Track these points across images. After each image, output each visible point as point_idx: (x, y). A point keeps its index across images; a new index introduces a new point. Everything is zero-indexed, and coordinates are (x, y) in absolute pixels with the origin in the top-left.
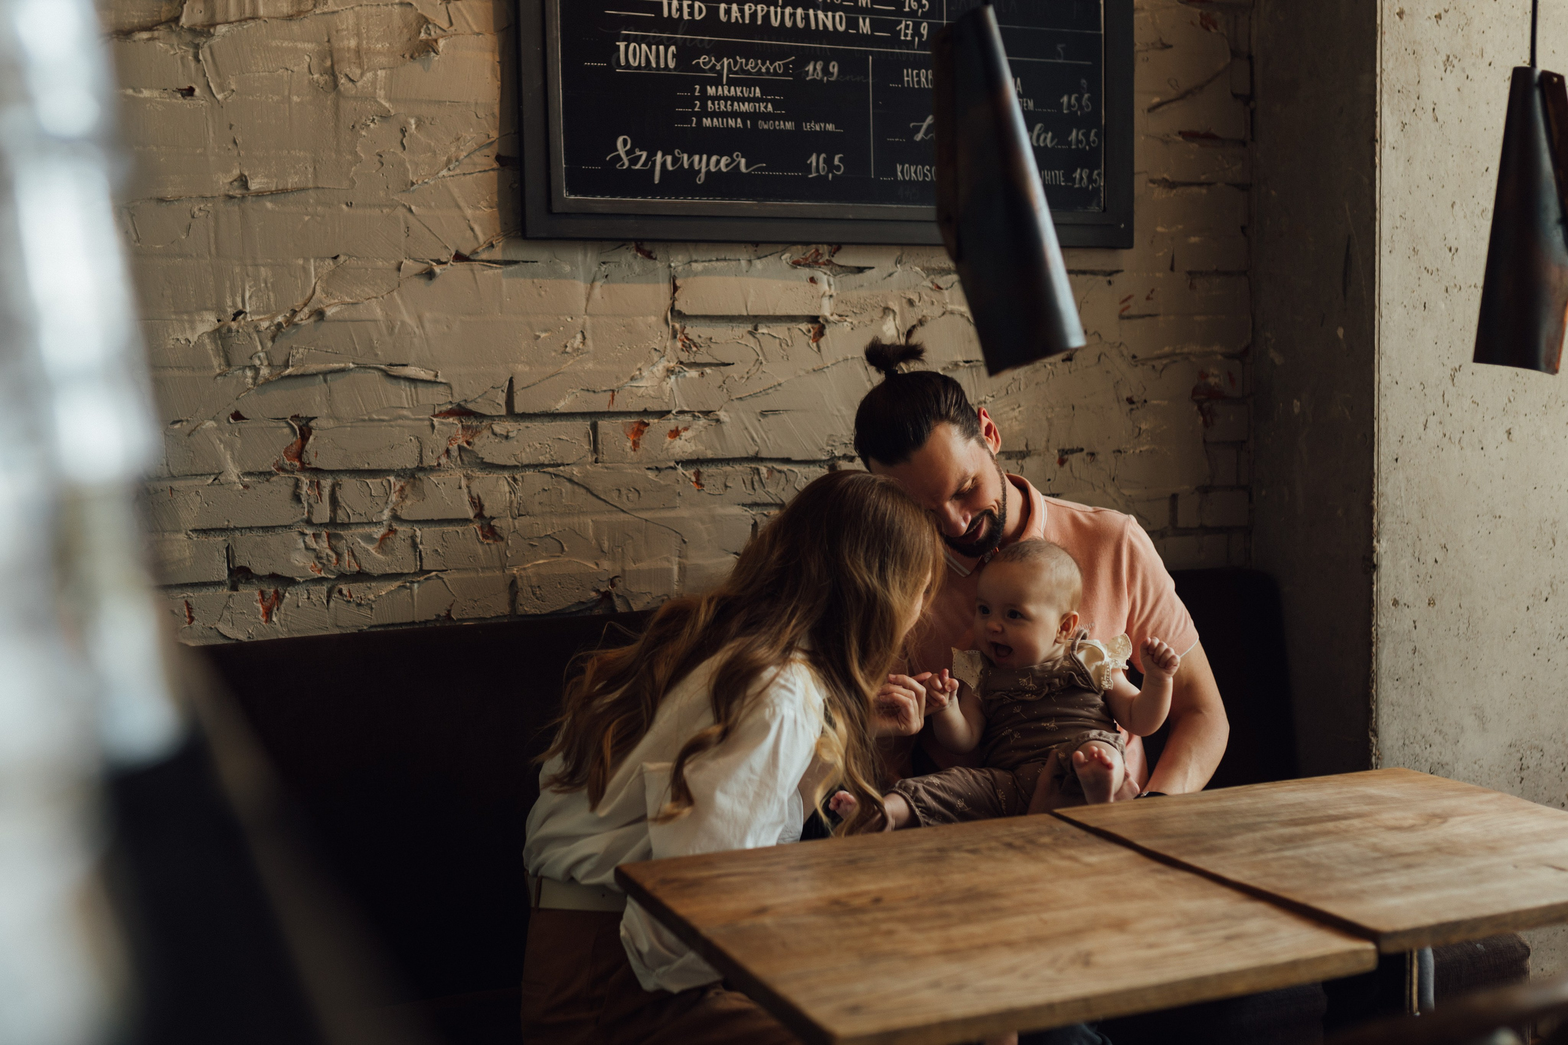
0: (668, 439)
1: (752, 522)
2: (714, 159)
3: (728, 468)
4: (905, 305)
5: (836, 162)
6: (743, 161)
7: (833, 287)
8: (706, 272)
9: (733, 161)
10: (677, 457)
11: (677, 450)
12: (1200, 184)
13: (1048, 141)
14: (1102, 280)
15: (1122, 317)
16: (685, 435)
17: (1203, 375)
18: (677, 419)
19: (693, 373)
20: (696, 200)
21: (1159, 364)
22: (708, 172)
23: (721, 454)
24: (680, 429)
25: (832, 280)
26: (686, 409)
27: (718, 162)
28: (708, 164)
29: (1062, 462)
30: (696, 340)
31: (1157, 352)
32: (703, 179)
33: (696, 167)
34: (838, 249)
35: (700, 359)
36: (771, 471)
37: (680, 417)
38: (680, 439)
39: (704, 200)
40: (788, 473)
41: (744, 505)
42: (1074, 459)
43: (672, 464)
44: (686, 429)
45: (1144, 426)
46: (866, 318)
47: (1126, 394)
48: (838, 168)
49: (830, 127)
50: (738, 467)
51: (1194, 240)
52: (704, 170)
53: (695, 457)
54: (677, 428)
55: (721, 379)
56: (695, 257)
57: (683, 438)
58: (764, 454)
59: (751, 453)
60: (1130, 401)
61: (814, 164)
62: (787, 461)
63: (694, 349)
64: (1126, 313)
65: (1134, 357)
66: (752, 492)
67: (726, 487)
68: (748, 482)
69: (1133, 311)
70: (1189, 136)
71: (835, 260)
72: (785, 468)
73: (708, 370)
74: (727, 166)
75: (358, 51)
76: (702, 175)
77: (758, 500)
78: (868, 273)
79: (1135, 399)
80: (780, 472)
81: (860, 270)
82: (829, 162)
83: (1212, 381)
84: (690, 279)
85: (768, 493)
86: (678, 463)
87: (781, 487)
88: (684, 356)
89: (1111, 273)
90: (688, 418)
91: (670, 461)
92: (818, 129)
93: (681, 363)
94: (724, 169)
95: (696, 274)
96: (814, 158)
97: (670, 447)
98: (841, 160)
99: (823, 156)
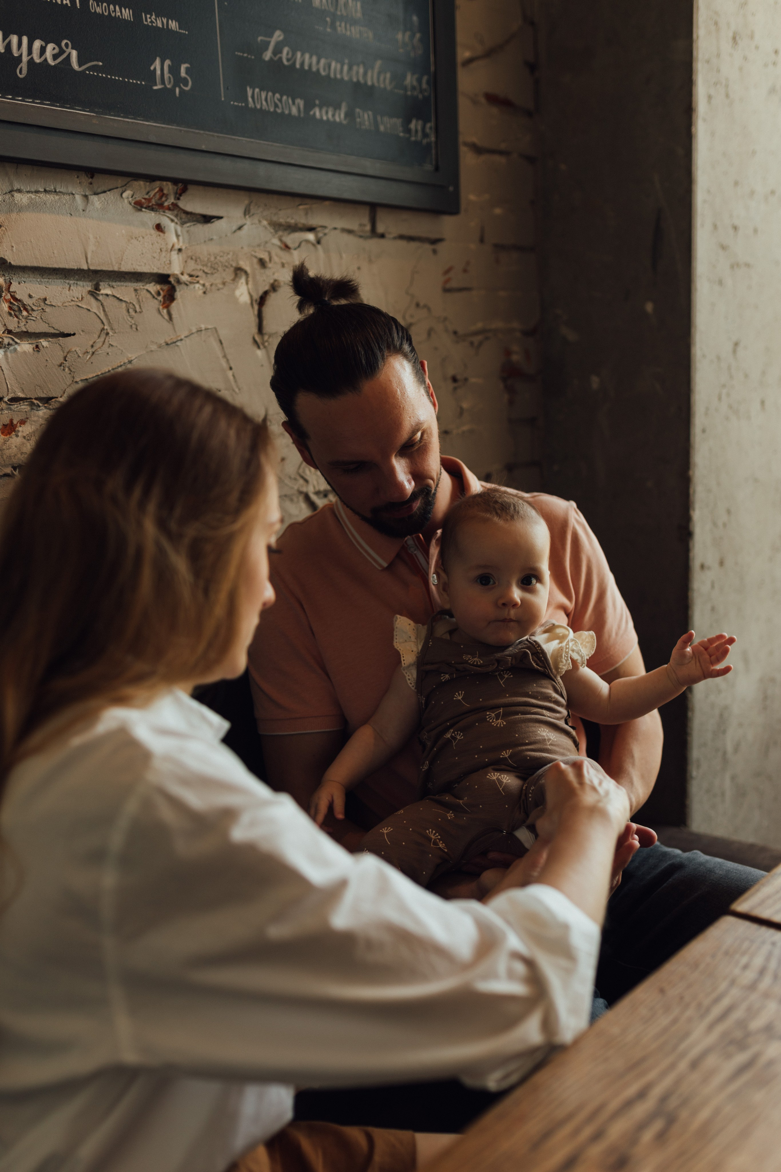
0: (2, 437)
2: (37, 44)
4: (257, 266)
5: (183, 74)
6: (74, 53)
7: (181, 238)
8: (33, 206)
9: (62, 52)
10: (15, 461)
11: (14, 451)
12: (501, 153)
13: (387, 81)
14: (428, 247)
15: (447, 290)
16: (23, 429)
17: (508, 353)
18: (11, 409)
19: (25, 347)
20: (18, 101)
21: (476, 339)
22: (31, 62)
24: (15, 422)
25: (179, 228)
26: (21, 395)
27: (43, 50)
28: (30, 51)
30: (27, 301)
31: (473, 328)
32: (25, 71)
33: (16, 54)
34: (184, 190)
35: (34, 327)
37: (15, 406)
38: (17, 436)
39: (29, 103)
43: (8, 470)
44: (23, 422)
45: (465, 405)
46: (217, 279)
47: (451, 372)
48: (185, 82)
49: (173, 25)
51: (498, 211)
52: (25, 59)
54: (11, 421)
55: (61, 355)
56: (16, 186)
57: (20, 434)
60: (454, 379)
61: (158, 72)
63: (25, 313)
64: (448, 286)
65: (455, 333)
69: (453, 284)
70: (492, 99)
71: (181, 204)
73: (44, 343)
74: (55, 57)
76: (24, 65)
78: (217, 224)
79: (459, 377)
81: (207, 219)
82: (174, 70)
83: (515, 358)
84: (14, 215)
86: (15, 468)
88: (13, 324)
89: (434, 242)
90: (24, 407)
91: (6, 466)
92: (160, 25)
93: (10, 332)
94: (51, 62)
95: (21, 209)
96: (158, 62)
97: (4, 447)
98: (187, 70)
99: (167, 63)
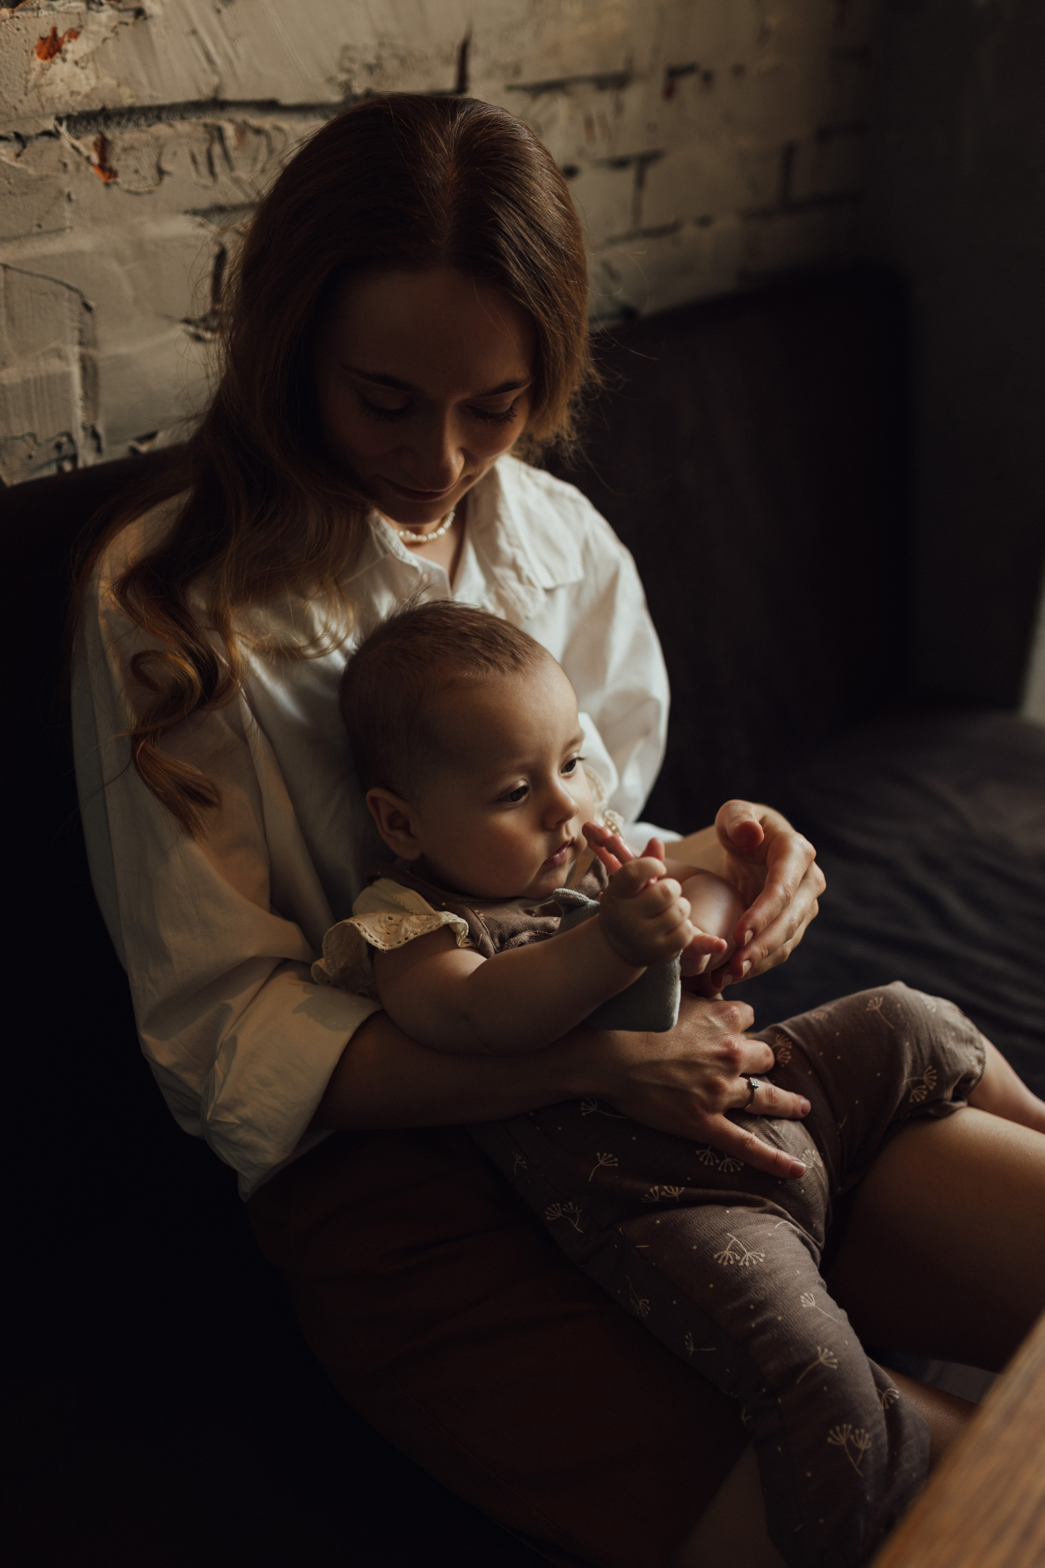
0: (37, 62)
1: (216, 250)
3: (161, 129)
10: (61, 109)
11: (59, 88)
16: (75, 49)
18: (53, 9)
23: (148, 96)
24: (60, 34)
29: (669, 92)
36: (242, 130)
38: (64, 60)
40: (273, 133)
41: (195, 212)
42: (688, 85)
43: (50, 124)
44: (74, 34)
50: (182, 127)
53: (96, 106)
54: (54, 31)
57: (69, 56)
58: (230, 94)
59: (207, 92)
62: (270, 106)
66: (207, 180)
67: (161, 172)
68: (201, 159)
72: (267, 122)
77: (222, 200)
80: (258, 131)
85: (237, 181)
86: (59, 120)
87: (259, 166)
91: (45, 116)
97: (42, 81)
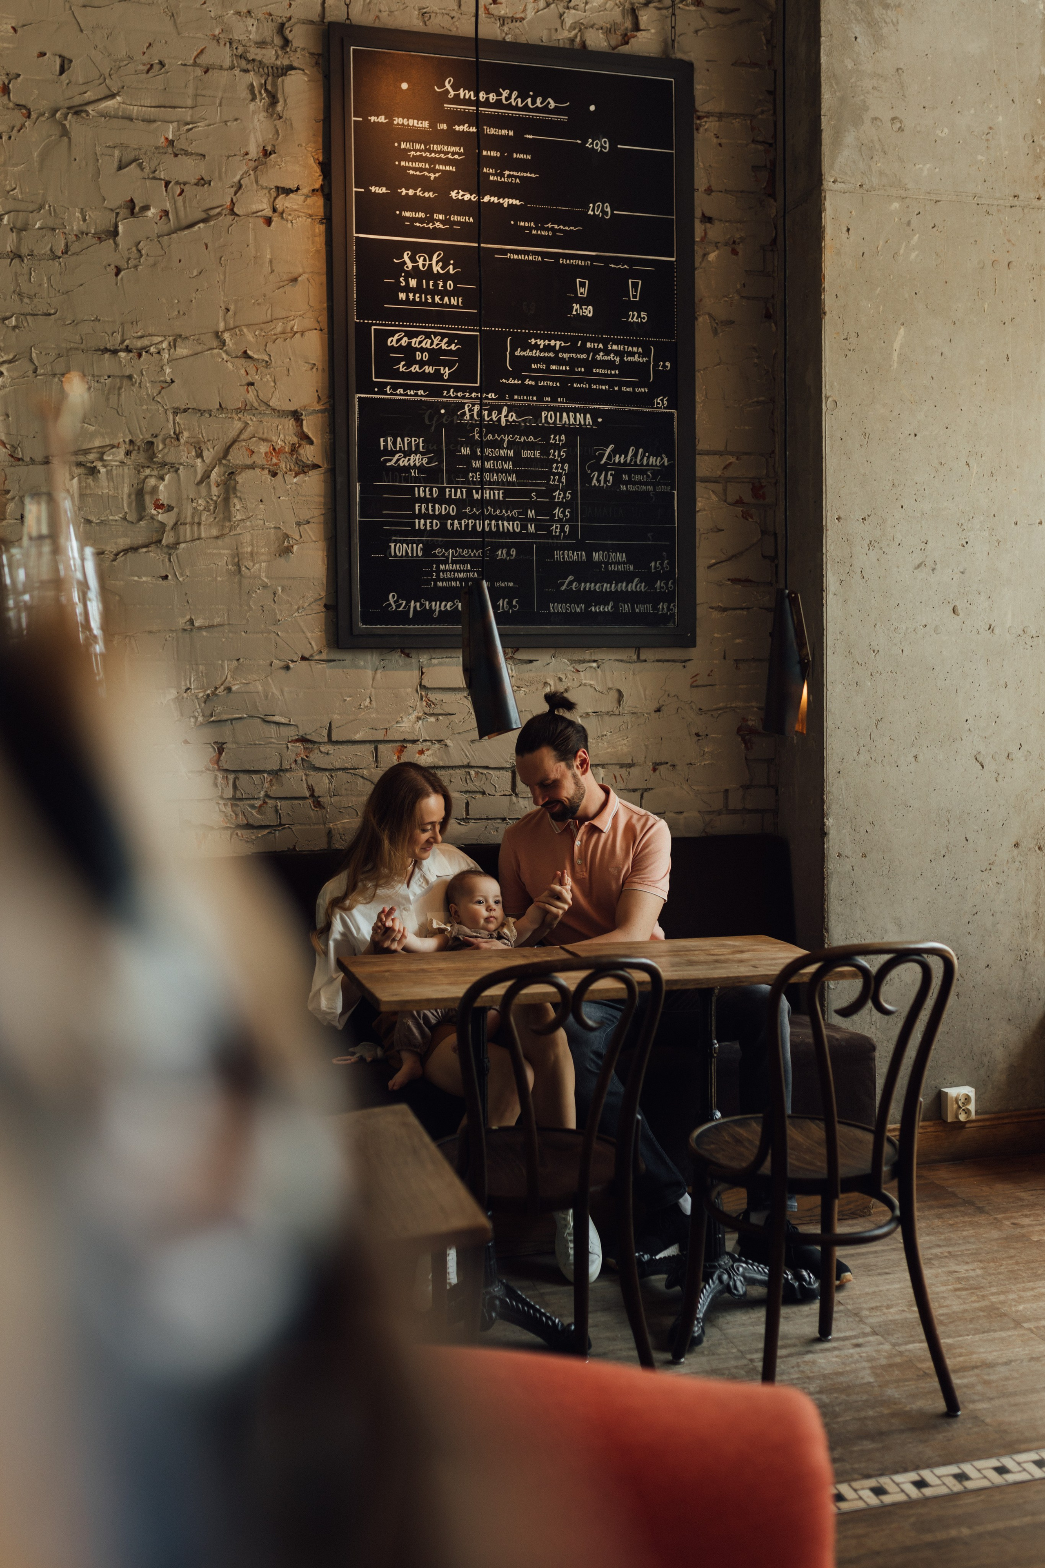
0: (417, 755)
1: (466, 801)
2: (443, 603)
3: (452, 771)
4: (558, 681)
5: (514, 603)
6: (460, 604)
7: (514, 671)
8: (440, 664)
9: (454, 604)
11: (423, 761)
12: (742, 609)
13: (642, 587)
14: (679, 665)
15: (692, 686)
16: (427, 753)
17: (745, 720)
18: (422, 744)
19: (432, 719)
20: (433, 626)
21: (715, 714)
22: (440, 611)
23: (447, 764)
24: (424, 749)
25: (513, 667)
26: (428, 739)
27: (446, 605)
28: (440, 606)
29: (654, 770)
30: (434, 701)
31: (715, 707)
32: (437, 614)
33: (433, 609)
34: (517, 650)
35: (436, 711)
36: (477, 773)
37: (424, 743)
38: (424, 755)
39: (438, 626)
40: (487, 774)
41: (461, 792)
42: (662, 768)
44: (428, 750)
45: (706, 750)
46: (533, 688)
47: (694, 731)
48: (515, 607)
49: (511, 584)
50: (458, 771)
51: (738, 641)
52: (437, 610)
53: (433, 765)
54: (422, 749)
55: (448, 722)
56: (433, 656)
58: (473, 764)
59: (465, 763)
60: (697, 735)
61: (501, 605)
62: (487, 768)
63: (433, 706)
64: (694, 684)
65: (700, 709)
66: (466, 785)
67: (451, 781)
68: (464, 780)
69: (699, 683)
70: (735, 581)
71: (515, 656)
72: (485, 771)
73: (441, 718)
74: (451, 607)
75: (252, 554)
76: (437, 613)
77: (469, 789)
78: (535, 663)
79: (700, 734)
80: (482, 774)
81: (531, 661)
82: (510, 603)
83: (750, 723)
84: (431, 668)
85: (475, 785)
87: (483, 782)
88: (427, 710)
89: (685, 661)
90: (429, 743)
92: (503, 585)
93: (426, 714)
94: (449, 609)
95: (434, 665)
96: (501, 601)
98: (517, 602)
99: (506, 600)
